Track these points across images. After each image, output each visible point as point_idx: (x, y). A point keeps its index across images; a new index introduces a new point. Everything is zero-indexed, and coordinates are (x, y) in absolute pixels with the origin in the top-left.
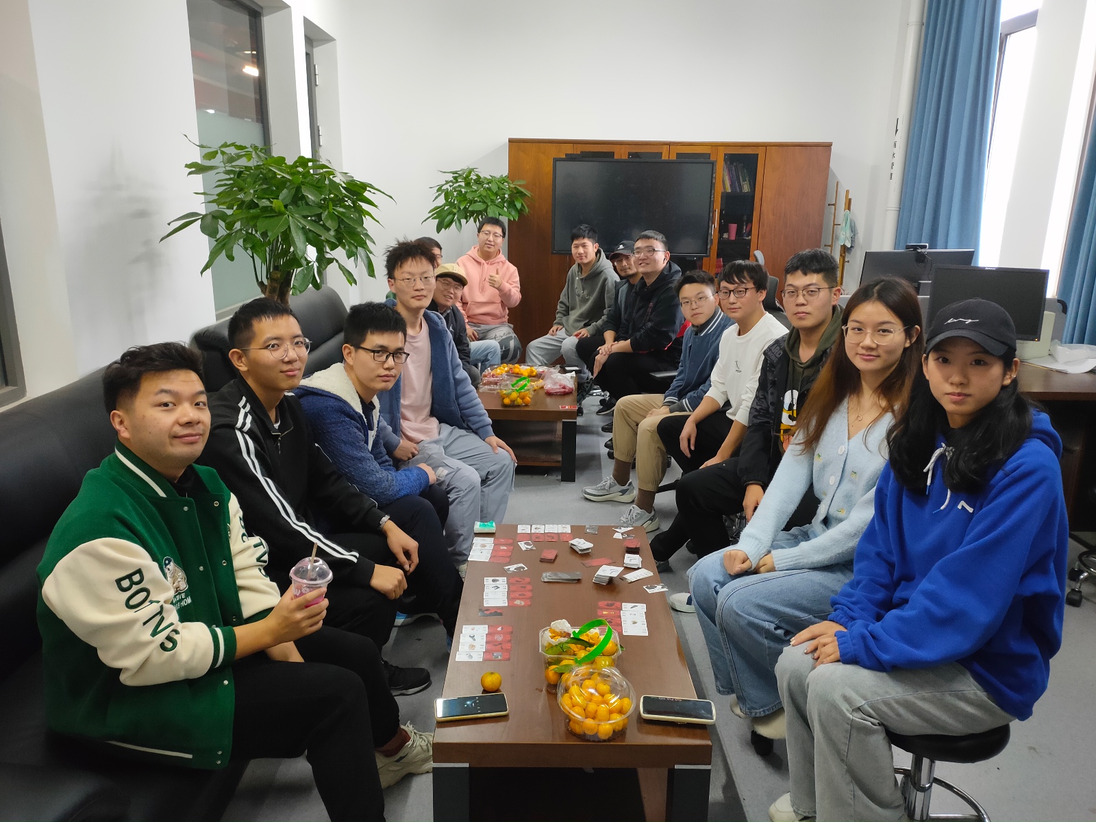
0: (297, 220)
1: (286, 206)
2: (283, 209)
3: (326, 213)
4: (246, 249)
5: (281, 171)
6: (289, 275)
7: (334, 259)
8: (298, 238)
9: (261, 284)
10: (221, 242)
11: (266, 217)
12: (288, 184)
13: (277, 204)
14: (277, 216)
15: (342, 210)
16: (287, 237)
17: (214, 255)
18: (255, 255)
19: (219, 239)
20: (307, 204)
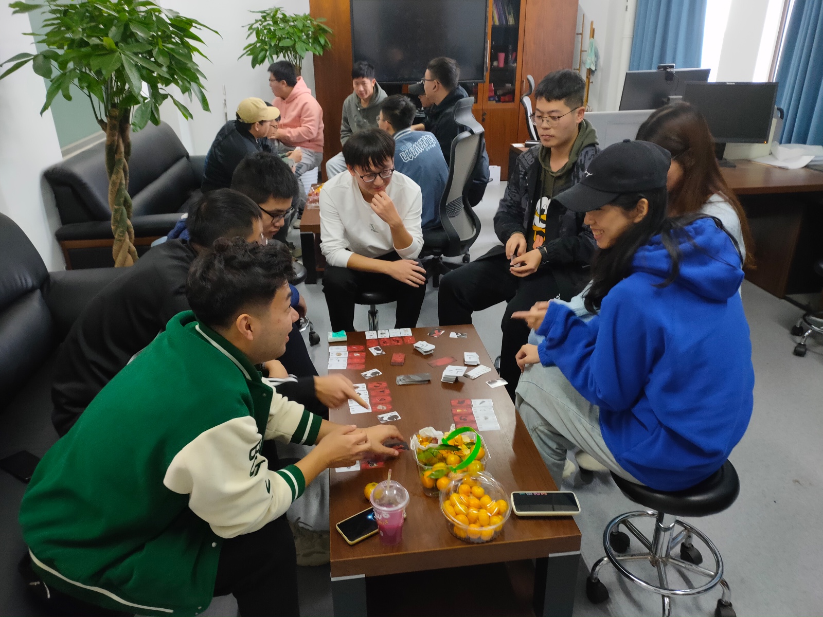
0: (128, 56)
1: (116, 44)
2: (114, 46)
3: (157, 49)
4: (82, 88)
5: (107, 9)
6: (127, 113)
7: (168, 94)
8: (133, 75)
9: (101, 122)
10: (55, 82)
11: (99, 55)
12: (116, 21)
13: (108, 41)
14: (109, 54)
15: (171, 46)
16: (121, 75)
17: (51, 95)
18: (92, 94)
19: (53, 79)
20: (137, 41)
